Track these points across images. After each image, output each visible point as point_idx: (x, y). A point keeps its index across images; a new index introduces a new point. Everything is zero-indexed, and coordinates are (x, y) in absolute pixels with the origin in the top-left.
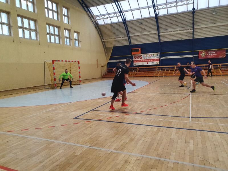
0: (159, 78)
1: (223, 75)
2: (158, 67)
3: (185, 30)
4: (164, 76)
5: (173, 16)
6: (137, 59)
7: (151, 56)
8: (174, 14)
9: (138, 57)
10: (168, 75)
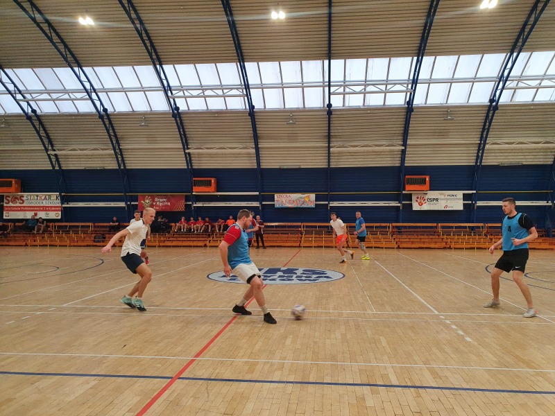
0: (38, 250)
1: (159, 246)
2: (57, 224)
3: (103, 149)
4: (50, 246)
5: (70, 117)
6: (11, 204)
7: (43, 198)
8: (71, 115)
9: (15, 199)
10: (58, 243)
